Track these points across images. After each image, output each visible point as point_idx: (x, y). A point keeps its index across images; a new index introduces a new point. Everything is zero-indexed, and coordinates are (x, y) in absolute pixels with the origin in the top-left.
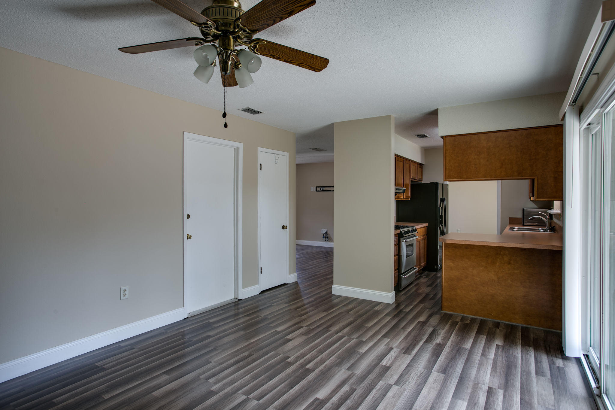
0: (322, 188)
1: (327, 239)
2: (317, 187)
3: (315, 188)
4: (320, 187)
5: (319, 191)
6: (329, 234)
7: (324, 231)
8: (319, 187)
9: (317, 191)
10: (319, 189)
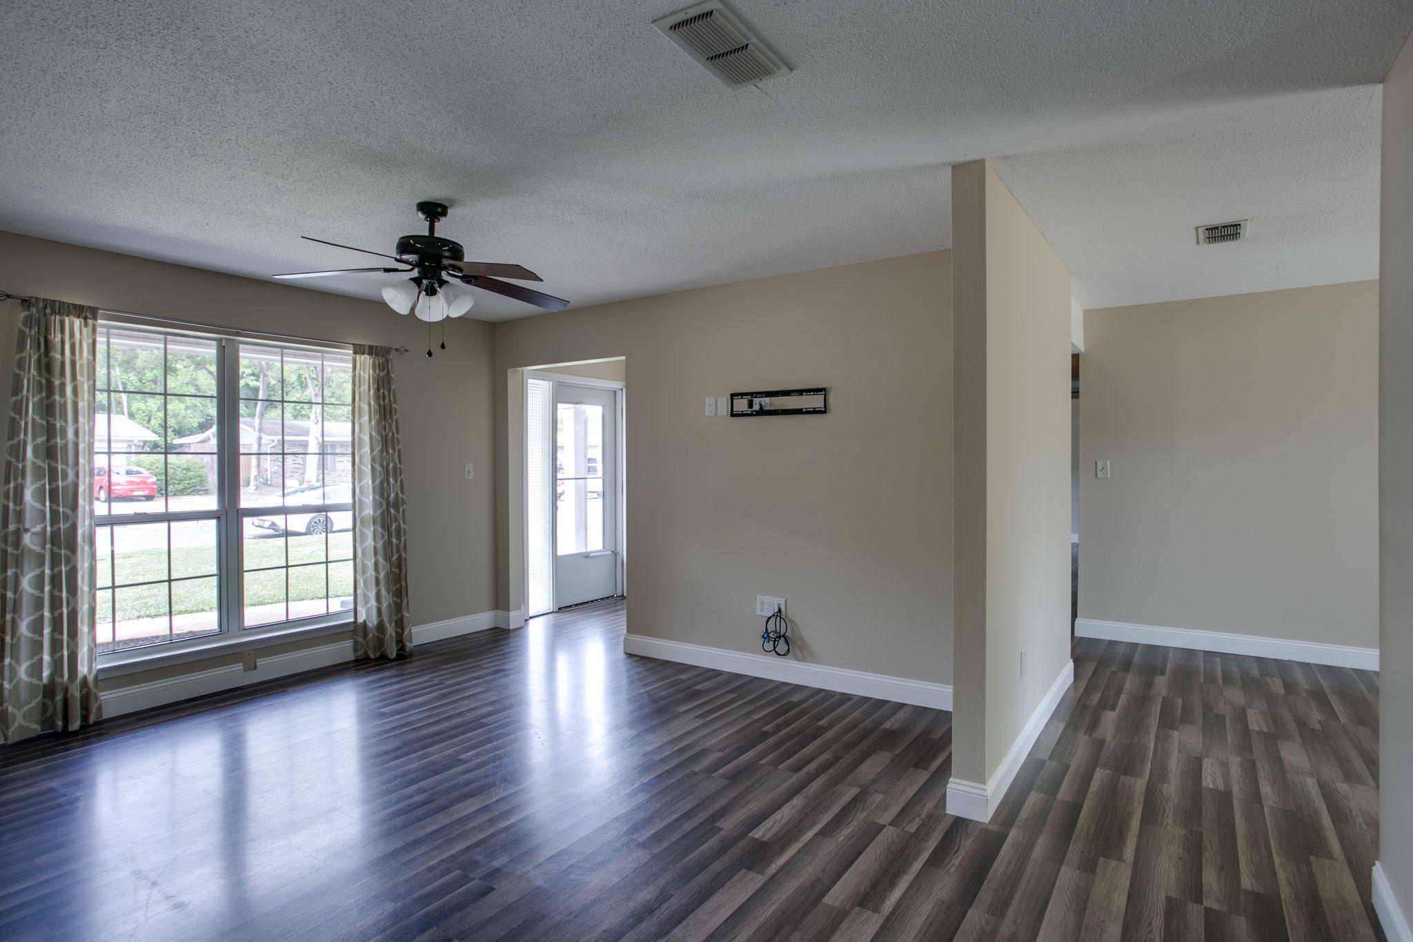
0: (756, 401)
1: (782, 647)
2: (733, 396)
3: (725, 399)
4: (747, 394)
5: (743, 415)
6: (792, 622)
7: (767, 605)
8: (743, 395)
9: (733, 415)
10: (741, 405)
